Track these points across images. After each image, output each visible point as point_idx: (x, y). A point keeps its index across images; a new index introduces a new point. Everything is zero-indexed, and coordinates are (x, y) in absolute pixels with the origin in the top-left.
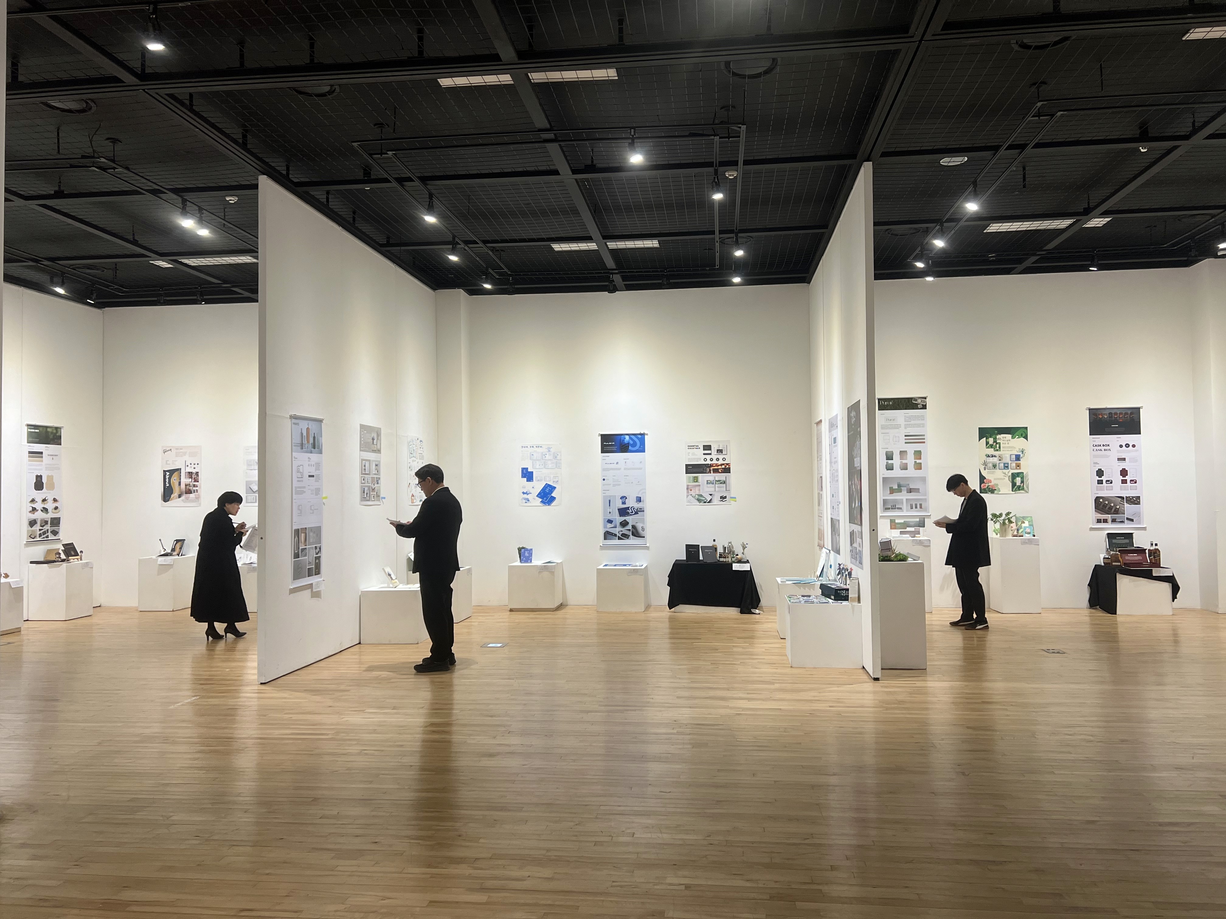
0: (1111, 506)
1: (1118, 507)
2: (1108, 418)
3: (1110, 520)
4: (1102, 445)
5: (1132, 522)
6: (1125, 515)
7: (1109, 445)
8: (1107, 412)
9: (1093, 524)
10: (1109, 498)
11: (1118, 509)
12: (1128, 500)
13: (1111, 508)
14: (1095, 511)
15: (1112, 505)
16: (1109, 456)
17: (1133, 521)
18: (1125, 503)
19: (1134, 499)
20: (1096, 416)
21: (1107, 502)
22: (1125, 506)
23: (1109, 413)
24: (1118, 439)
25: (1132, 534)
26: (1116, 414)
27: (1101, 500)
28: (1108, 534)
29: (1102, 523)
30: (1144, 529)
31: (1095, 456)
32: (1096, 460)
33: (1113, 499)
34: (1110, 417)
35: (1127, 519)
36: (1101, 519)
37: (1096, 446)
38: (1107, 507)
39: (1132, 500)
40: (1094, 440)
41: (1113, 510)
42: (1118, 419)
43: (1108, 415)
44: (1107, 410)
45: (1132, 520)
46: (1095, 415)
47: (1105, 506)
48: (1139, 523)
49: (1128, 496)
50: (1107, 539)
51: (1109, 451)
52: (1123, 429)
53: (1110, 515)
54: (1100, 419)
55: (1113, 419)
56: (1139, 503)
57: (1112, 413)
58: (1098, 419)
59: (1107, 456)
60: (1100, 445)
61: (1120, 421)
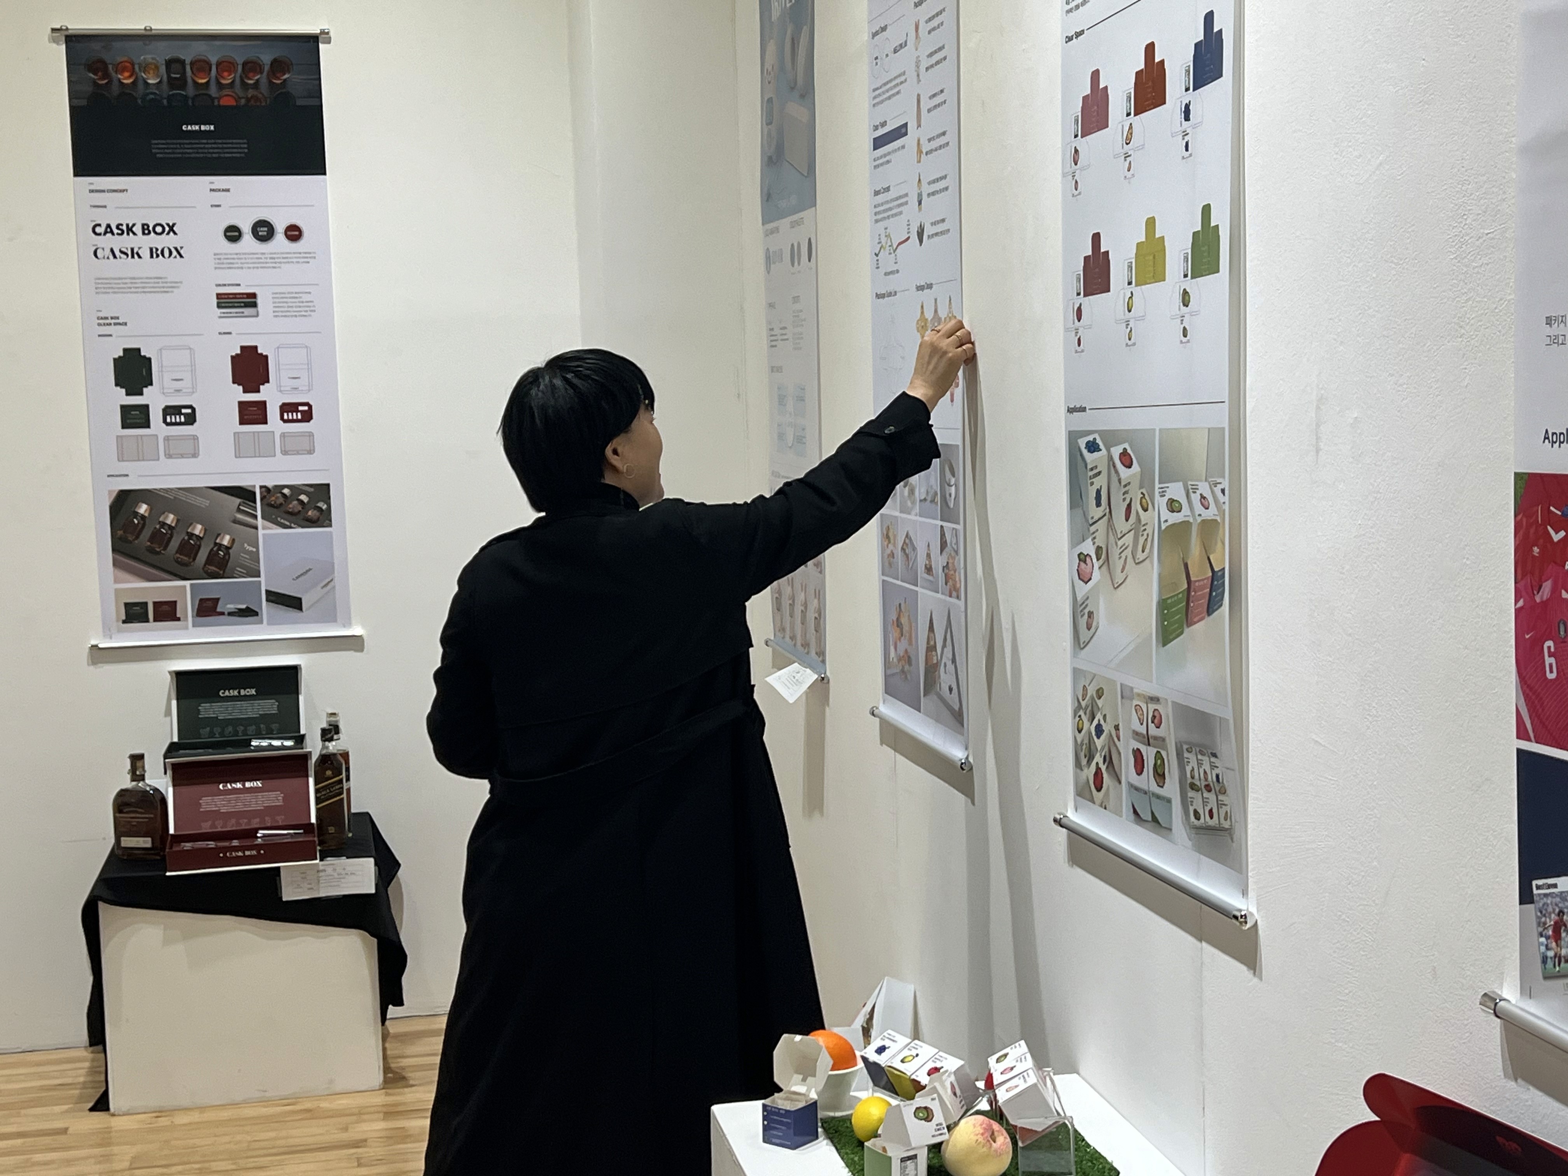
0: (191, 535)
1: (226, 541)
2: (165, 86)
3: (187, 607)
4: (138, 229)
5: (293, 613)
6: (263, 579)
7: (171, 228)
8: (161, 54)
9: (108, 633)
10: (182, 496)
11: (228, 548)
12: (270, 505)
13: (190, 547)
14: (114, 565)
15: (198, 530)
16: (176, 285)
17: (300, 608)
18: (260, 522)
19: (303, 497)
20: (106, 75)
21: (170, 519)
22: (261, 532)
23: (169, 63)
24: (217, 198)
25: (294, 671)
26: (201, 65)
27: (143, 509)
28: (181, 677)
29: (152, 624)
30: (355, 643)
31: (103, 286)
32: (112, 305)
33: (202, 502)
34: (173, 84)
35: (275, 598)
36: (145, 604)
37: (109, 229)
38: (175, 544)
39: (294, 505)
40: (99, 199)
41: (202, 556)
42: (213, 91)
43: (163, 69)
44: (162, 45)
45: (294, 603)
46: (99, 66)
47: (162, 537)
48: (331, 617)
49: (270, 484)
50: (174, 703)
51: (176, 261)
52: (238, 147)
53: (187, 583)
54: (126, 92)
55: (190, 91)
56: (323, 519)
57: (182, 62)
58: (115, 90)
59: (164, 286)
60: (130, 230)
61: (223, 102)
